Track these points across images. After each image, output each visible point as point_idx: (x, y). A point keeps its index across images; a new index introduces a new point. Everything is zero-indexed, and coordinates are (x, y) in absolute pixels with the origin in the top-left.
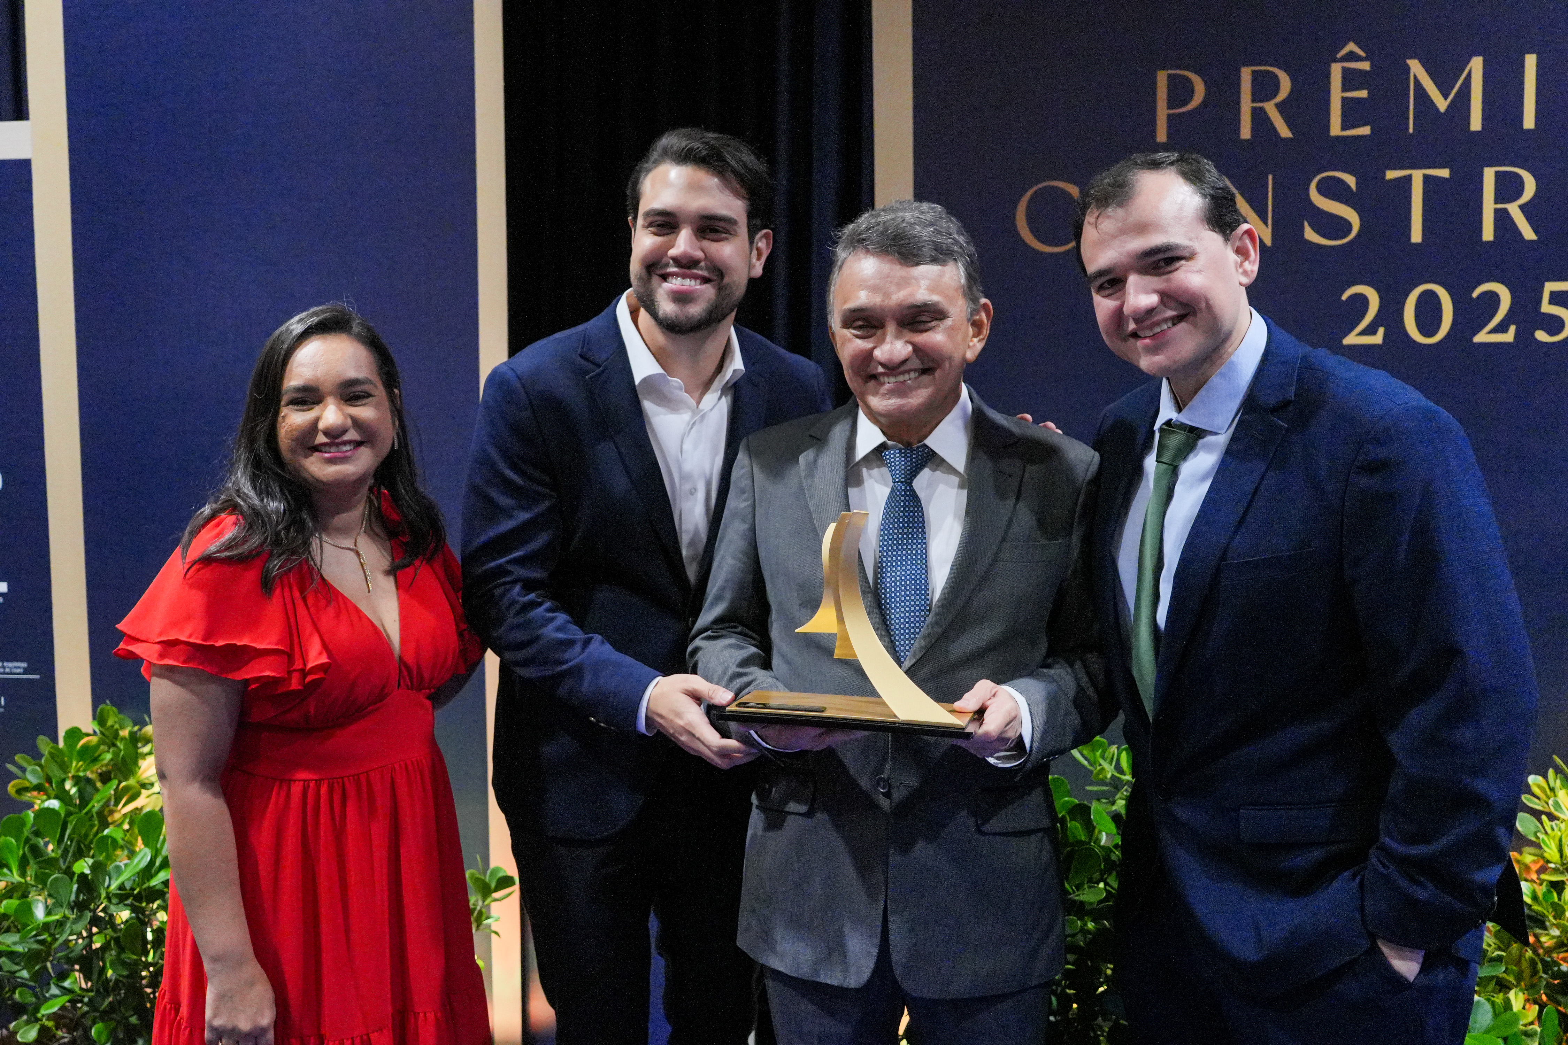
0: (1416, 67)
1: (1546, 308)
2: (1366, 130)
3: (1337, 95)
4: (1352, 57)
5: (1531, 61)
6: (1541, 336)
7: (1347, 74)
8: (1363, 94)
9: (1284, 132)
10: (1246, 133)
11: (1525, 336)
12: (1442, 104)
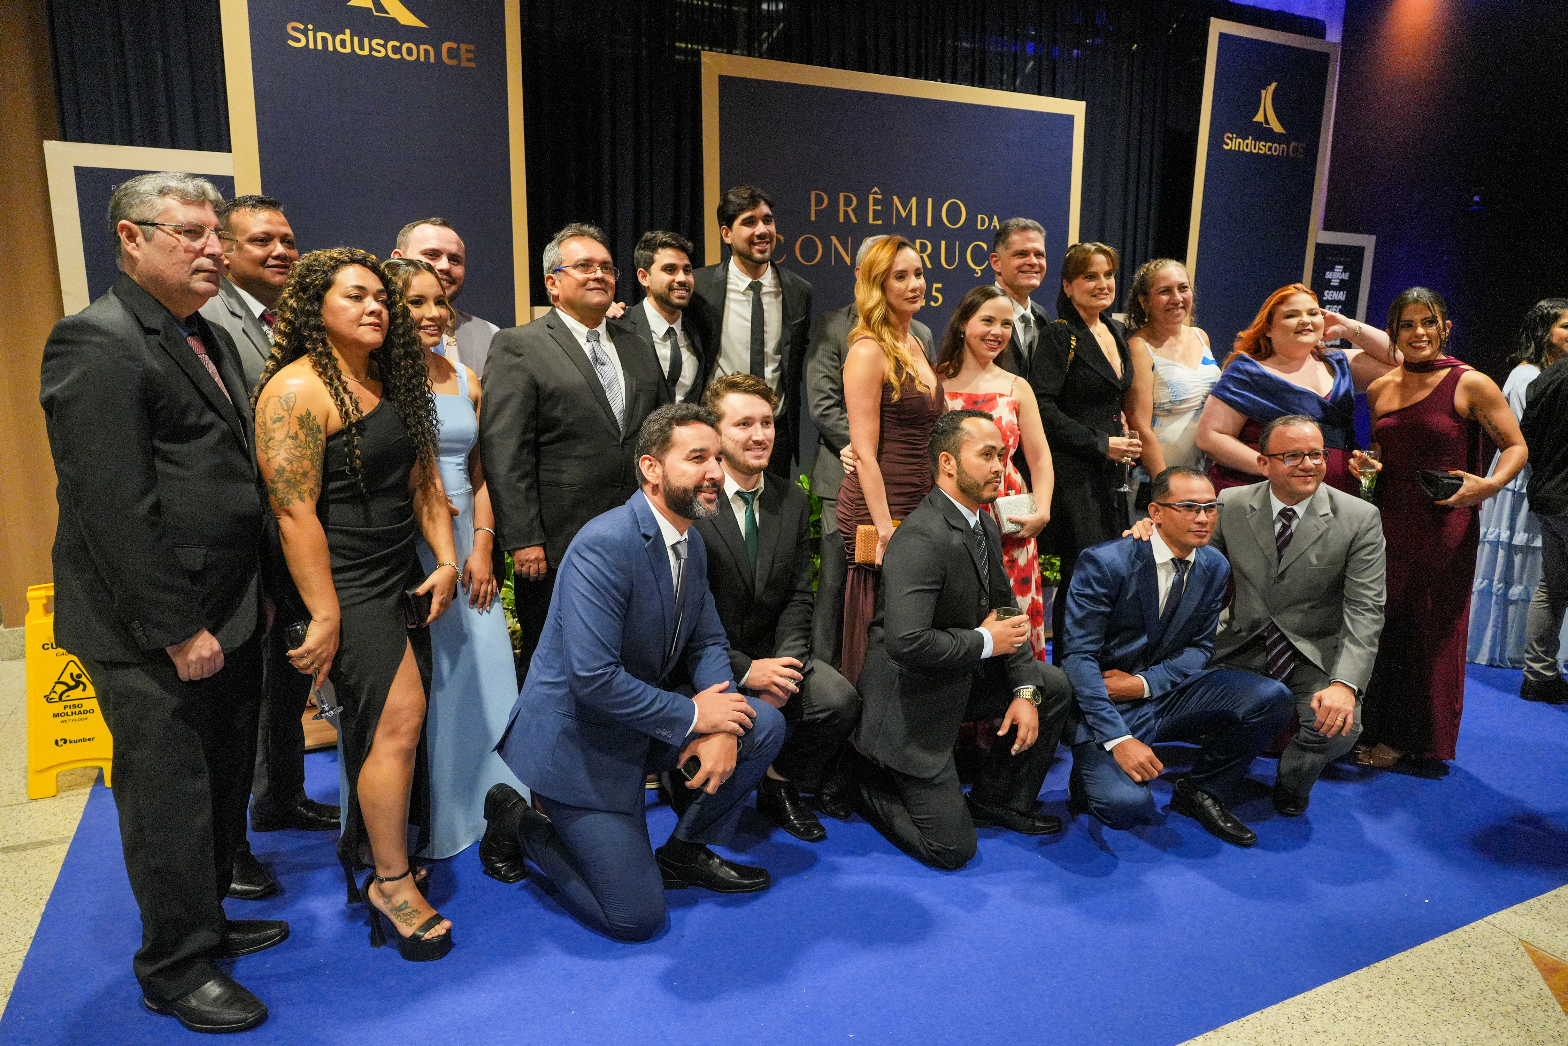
0: (895, 199)
1: (934, 293)
2: (880, 222)
3: (871, 207)
4: (876, 193)
5: (930, 200)
6: (932, 304)
7: (874, 199)
8: (879, 208)
9: (854, 221)
10: (841, 220)
11: (928, 303)
12: (904, 214)
